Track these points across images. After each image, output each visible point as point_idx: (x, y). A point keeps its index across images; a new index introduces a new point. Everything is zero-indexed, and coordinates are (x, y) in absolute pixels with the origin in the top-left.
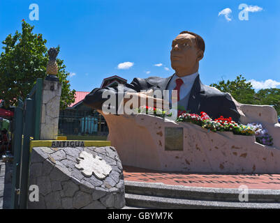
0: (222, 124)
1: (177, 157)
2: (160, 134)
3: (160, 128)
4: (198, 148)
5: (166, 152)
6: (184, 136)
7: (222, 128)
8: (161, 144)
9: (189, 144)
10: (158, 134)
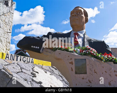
0: (108, 57)
1: (83, 78)
2: (72, 63)
3: (71, 59)
4: (95, 72)
5: (76, 75)
6: (87, 64)
7: (108, 60)
8: (72, 70)
9: (90, 69)
10: (70, 63)
